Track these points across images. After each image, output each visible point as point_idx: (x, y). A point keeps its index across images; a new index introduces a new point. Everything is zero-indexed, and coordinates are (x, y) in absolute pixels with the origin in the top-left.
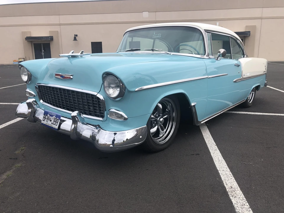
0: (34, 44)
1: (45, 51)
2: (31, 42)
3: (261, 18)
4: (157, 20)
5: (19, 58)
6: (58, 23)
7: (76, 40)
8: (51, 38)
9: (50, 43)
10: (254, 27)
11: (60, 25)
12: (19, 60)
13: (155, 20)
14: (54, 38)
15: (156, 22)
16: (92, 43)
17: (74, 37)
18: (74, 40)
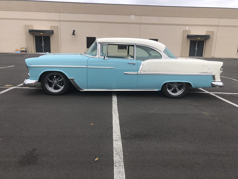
0: (35, 36)
1: (45, 42)
2: (33, 34)
3: (218, 26)
4: (142, 22)
5: (21, 48)
6: (59, 19)
7: (75, 35)
8: (52, 32)
9: (50, 36)
10: (213, 32)
11: (60, 21)
12: (21, 49)
13: (140, 22)
14: (54, 32)
15: (141, 24)
16: (87, 38)
17: (73, 32)
18: (72, 35)
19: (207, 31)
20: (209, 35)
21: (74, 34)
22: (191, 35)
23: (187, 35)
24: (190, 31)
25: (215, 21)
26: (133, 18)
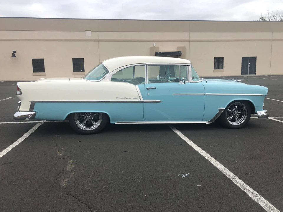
3: (189, 41)
4: (100, 39)
7: (15, 57)
10: (184, 48)
13: (97, 39)
15: (99, 41)
16: (33, 59)
17: (13, 54)
18: (12, 57)
19: (178, 47)
20: (181, 52)
21: (13, 55)
22: (159, 52)
23: (156, 52)
24: (158, 48)
25: (185, 36)
26: (88, 34)
